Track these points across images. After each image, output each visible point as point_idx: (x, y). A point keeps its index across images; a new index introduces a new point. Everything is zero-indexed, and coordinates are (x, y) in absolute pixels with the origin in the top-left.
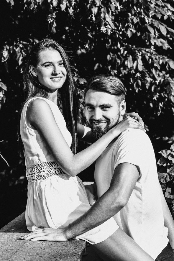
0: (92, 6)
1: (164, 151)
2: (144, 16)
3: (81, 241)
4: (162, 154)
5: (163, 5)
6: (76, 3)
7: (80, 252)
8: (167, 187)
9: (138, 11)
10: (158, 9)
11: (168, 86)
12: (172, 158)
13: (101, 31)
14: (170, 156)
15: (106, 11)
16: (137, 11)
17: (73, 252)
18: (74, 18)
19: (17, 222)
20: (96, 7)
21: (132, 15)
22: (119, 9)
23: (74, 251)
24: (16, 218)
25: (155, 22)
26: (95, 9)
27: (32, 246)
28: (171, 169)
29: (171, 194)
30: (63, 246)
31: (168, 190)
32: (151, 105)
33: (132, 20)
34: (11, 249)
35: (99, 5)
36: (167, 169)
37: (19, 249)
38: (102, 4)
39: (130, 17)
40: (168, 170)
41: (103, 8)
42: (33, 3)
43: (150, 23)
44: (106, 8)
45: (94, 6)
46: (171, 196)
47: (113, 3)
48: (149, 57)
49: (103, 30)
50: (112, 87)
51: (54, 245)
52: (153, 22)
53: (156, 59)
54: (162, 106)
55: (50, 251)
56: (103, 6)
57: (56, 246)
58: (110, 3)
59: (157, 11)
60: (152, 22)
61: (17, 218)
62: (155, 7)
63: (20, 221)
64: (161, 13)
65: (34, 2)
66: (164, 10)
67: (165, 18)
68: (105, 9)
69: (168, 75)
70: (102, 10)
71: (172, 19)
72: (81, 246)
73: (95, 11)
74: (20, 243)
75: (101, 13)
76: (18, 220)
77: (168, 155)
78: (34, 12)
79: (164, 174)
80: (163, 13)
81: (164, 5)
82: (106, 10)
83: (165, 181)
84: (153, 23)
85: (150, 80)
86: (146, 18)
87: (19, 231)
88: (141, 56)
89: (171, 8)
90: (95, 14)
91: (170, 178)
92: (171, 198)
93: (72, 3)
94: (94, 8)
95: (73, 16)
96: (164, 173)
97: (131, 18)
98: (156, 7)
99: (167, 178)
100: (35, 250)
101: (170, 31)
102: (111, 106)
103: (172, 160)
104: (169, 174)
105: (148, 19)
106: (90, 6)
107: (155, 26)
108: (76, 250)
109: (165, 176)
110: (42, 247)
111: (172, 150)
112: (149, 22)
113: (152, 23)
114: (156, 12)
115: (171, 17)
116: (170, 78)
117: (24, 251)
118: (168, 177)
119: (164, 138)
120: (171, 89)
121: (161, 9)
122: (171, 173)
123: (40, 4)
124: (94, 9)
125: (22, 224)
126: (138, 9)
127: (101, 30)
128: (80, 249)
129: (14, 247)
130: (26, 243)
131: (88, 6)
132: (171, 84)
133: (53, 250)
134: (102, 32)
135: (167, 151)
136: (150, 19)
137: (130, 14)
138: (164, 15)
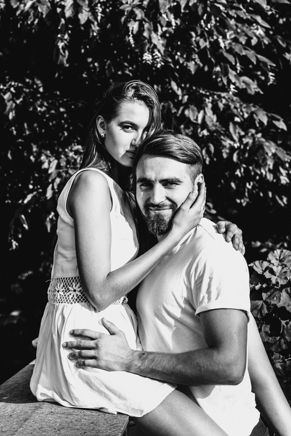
0: (129, 20)
1: (257, 263)
2: (217, 36)
3: (120, 416)
4: (254, 267)
5: (249, 17)
6: (103, 16)
7: (120, 434)
8: (263, 324)
9: (208, 28)
10: (242, 28)
11: (261, 151)
12: (270, 274)
13: (144, 60)
14: (267, 271)
15: (152, 28)
16: (206, 29)
17: (107, 433)
18: (100, 41)
19: (11, 386)
20: (135, 21)
21: (197, 36)
22: (174, 24)
23: (110, 432)
24: (9, 380)
25: (235, 45)
26: (134, 24)
27: (38, 425)
28: (269, 293)
29: (270, 335)
30: (92, 425)
31: (264, 329)
32: (233, 185)
33: (197, 43)
34: (3, 430)
35: (142, 17)
36: (263, 294)
37: (16, 431)
38: (145, 16)
39: (194, 39)
40: (264, 296)
41: (147, 22)
42: (32, 15)
43: (227, 48)
44: (152, 23)
45: (131, 20)
46: (270, 338)
47: (164, 16)
48: (224, 105)
49: (147, 59)
50: (181, 149)
51: (76, 422)
52: (232, 45)
53: (236, 108)
54: (250, 187)
55: (70, 434)
56: (147, 20)
57: (80, 423)
58: (158, 15)
59: (239, 30)
60: (230, 46)
61: (11, 379)
62: (236, 25)
63: (17, 385)
64: (246, 35)
65: (33, 13)
66: (251, 29)
67: (254, 41)
68: (150, 25)
69: (259, 135)
70: (146, 26)
71: (265, 44)
72: (121, 424)
73: (133, 28)
74: (18, 420)
75: (144, 30)
76: (13, 383)
77: (264, 269)
78: (33, 31)
79: (257, 303)
80: (249, 35)
81: (251, 17)
82: (152, 25)
83: (259, 315)
84: (233, 47)
85: (230, 144)
86: (220, 40)
87: (16, 400)
88: (212, 103)
89: (262, 22)
90: (135, 32)
91: (268, 308)
92: (270, 342)
93: (98, 16)
94: (132, 22)
95: (98, 38)
96: (258, 300)
97: (195, 41)
98: (238, 24)
99: (263, 309)
100: (43, 432)
101: (261, 59)
102: (179, 181)
103: (271, 278)
104: (266, 302)
105: (224, 42)
106: (125, 19)
107: (236, 52)
108: (114, 430)
109: (260, 306)
110: (56, 427)
111: (269, 261)
112: (225, 47)
113: (231, 48)
114: (238, 33)
115: (263, 41)
116: (263, 140)
117: (25, 433)
118: (265, 306)
119: (253, 243)
120: (266, 156)
121: (247, 28)
122: (269, 301)
123: (44, 16)
124: (132, 24)
125: (20, 389)
126: (207, 25)
127: (144, 58)
128: (120, 429)
129: (8, 427)
130: (29, 420)
131: (123, 19)
132: (265, 147)
133: (74, 431)
134: (146, 62)
135: (262, 262)
136: (227, 42)
137: (193, 34)
138: (252, 38)
